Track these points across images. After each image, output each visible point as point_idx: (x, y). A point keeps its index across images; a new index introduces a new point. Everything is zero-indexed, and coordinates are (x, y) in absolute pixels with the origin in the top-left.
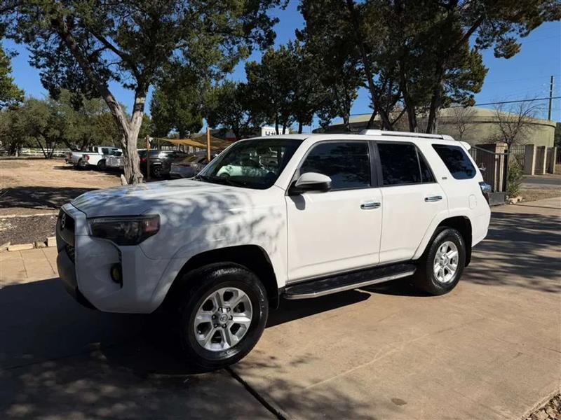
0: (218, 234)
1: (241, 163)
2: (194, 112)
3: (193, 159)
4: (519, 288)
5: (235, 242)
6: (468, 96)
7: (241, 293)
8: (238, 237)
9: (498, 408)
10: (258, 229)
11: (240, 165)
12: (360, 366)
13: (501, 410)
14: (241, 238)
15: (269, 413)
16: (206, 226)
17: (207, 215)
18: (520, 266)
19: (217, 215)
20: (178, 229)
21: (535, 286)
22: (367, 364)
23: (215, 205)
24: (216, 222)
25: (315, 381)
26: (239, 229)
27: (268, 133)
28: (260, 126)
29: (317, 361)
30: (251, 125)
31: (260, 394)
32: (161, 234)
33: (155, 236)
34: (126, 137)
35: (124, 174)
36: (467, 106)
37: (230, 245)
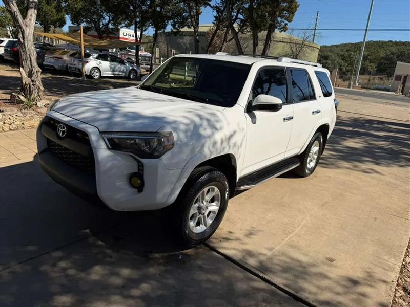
0: (211, 147)
1: (109, 59)
2: (59, 9)
3: (64, 53)
4: (349, 170)
6: (283, 24)
7: (216, 189)
8: (222, 148)
9: (386, 258)
10: (232, 141)
11: (108, 61)
12: (291, 235)
13: (389, 259)
14: (224, 149)
15: (255, 278)
16: (204, 140)
17: (202, 132)
18: (340, 154)
19: (208, 132)
20: (186, 144)
21: (356, 169)
22: (295, 233)
23: (205, 123)
24: (209, 137)
25: (271, 249)
26: (222, 142)
27: (125, 34)
28: (119, 27)
29: (261, 233)
30: (110, 26)
31: (240, 263)
32: (175, 149)
33: (171, 151)
34: (23, 33)
35: (23, 67)
36: (282, 31)
37: (218, 156)
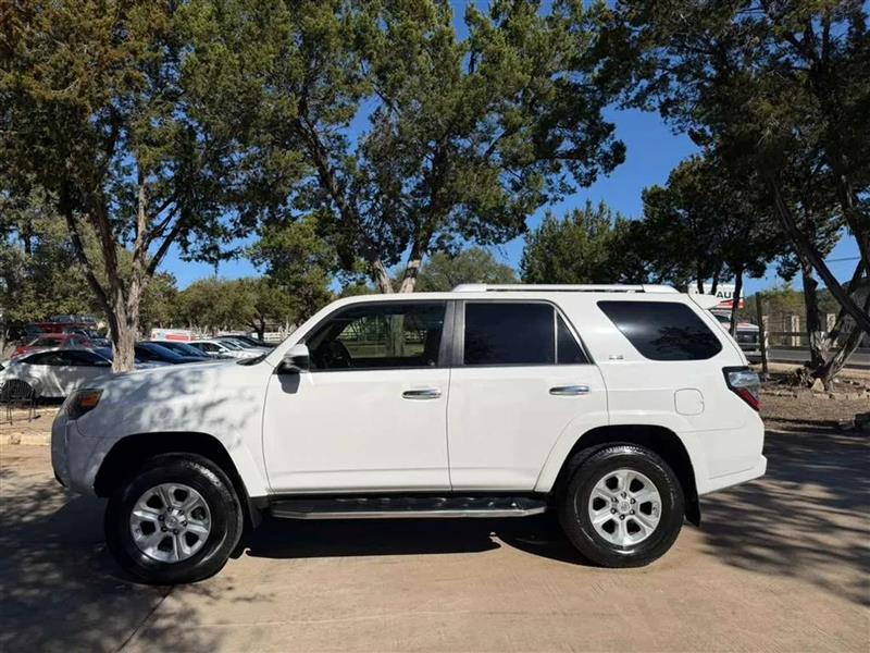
0: (157, 415)
5: (175, 426)
7: (196, 494)
8: (180, 421)
10: (212, 414)
14: (185, 422)
16: (145, 404)
17: (153, 393)
23: (168, 383)
24: (159, 400)
26: (185, 411)
